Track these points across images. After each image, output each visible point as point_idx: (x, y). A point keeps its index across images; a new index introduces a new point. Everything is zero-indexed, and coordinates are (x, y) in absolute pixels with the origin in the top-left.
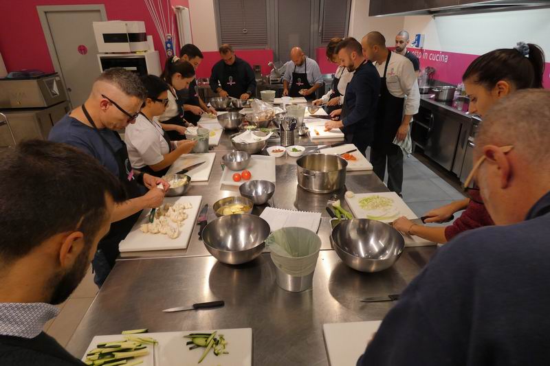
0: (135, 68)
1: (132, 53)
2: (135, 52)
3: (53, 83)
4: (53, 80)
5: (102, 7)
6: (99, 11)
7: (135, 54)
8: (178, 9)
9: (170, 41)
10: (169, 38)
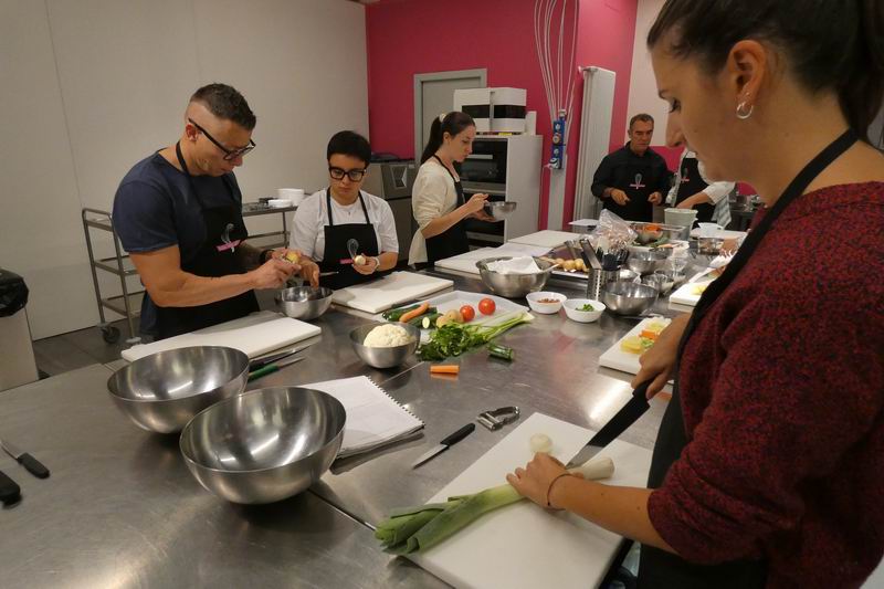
0: (490, 157)
1: (490, 133)
2: (497, 133)
3: (402, 172)
4: (404, 168)
5: (482, 73)
6: (479, 78)
7: (496, 137)
8: (588, 70)
9: (562, 122)
10: (562, 115)
